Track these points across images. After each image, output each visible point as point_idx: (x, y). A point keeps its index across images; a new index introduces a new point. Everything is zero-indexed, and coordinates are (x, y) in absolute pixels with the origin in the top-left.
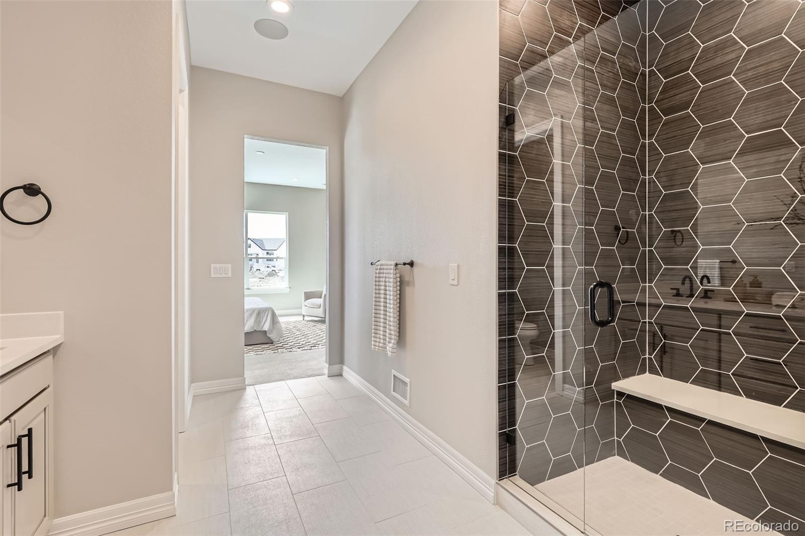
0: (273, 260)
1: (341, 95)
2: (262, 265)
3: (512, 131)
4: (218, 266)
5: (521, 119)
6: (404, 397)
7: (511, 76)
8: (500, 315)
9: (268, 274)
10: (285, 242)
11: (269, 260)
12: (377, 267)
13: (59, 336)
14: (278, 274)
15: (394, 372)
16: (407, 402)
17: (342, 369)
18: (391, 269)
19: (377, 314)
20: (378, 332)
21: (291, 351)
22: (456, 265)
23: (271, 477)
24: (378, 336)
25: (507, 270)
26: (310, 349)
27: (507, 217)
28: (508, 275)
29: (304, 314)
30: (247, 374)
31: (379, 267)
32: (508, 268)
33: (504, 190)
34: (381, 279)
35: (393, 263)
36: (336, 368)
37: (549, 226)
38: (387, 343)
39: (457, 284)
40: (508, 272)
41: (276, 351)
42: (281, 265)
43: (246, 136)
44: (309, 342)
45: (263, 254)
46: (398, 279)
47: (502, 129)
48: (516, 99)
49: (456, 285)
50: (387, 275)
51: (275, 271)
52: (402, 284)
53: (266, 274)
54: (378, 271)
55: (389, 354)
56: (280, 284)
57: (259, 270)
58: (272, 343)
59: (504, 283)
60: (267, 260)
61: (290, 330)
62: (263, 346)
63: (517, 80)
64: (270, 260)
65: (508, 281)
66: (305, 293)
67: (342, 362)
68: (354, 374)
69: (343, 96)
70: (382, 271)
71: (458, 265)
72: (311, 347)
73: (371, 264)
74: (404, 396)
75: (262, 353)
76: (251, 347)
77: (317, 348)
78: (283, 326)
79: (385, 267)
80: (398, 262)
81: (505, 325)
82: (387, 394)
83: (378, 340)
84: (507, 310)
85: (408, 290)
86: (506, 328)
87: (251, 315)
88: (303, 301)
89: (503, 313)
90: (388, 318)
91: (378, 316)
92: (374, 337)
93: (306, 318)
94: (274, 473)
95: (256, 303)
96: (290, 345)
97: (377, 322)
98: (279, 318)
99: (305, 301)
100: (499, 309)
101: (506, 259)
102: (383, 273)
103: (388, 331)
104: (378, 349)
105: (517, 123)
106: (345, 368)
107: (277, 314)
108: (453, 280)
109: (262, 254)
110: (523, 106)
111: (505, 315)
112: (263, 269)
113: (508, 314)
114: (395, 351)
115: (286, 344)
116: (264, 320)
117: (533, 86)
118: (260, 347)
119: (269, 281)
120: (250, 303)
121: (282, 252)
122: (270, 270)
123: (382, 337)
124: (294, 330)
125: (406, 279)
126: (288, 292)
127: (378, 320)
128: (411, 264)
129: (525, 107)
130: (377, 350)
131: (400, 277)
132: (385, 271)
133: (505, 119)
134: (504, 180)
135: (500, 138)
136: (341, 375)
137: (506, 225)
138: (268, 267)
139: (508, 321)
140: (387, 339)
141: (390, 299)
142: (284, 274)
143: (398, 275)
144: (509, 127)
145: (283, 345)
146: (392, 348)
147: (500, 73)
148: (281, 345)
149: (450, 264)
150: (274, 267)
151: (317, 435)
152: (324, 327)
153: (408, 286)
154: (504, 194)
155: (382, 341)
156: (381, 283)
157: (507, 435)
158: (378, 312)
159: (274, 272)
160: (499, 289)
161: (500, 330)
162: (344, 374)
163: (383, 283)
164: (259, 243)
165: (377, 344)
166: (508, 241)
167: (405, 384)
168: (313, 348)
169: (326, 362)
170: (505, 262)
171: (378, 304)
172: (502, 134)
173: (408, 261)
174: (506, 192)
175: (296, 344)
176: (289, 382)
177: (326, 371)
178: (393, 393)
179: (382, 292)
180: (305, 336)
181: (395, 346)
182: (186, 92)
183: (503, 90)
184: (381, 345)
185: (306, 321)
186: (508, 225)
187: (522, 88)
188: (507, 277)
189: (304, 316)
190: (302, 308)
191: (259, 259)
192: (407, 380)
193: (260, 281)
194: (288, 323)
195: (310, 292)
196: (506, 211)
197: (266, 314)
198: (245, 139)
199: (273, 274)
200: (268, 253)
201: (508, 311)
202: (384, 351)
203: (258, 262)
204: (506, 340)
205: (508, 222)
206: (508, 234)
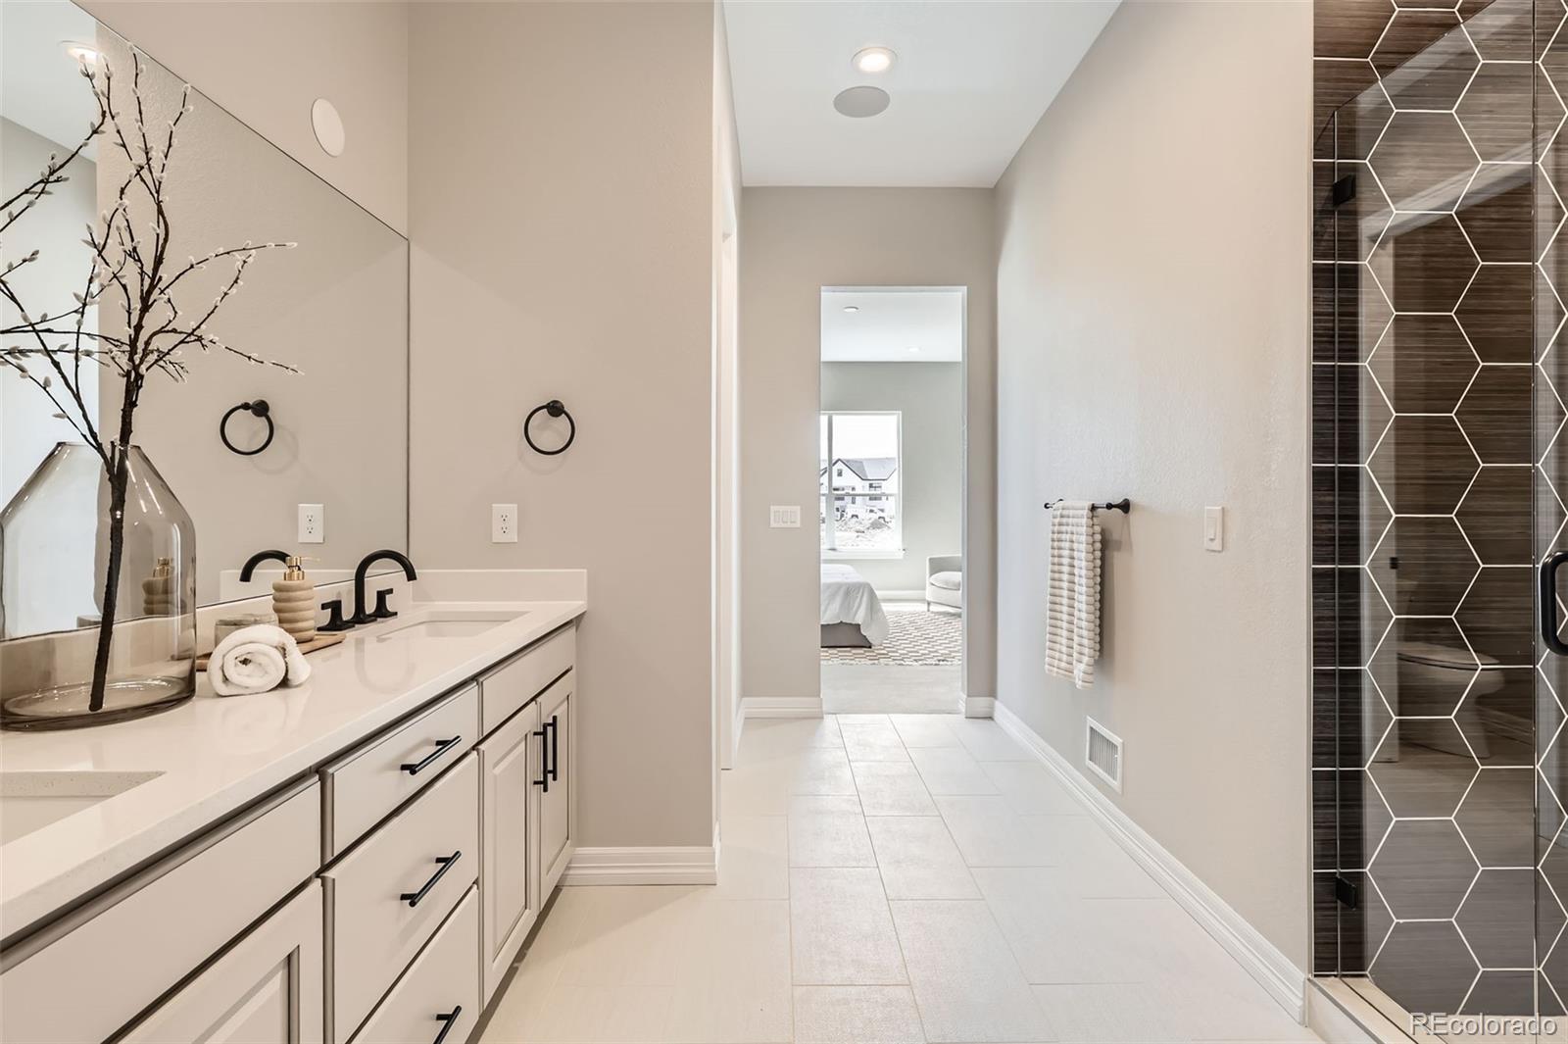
0: (880, 499)
1: (992, 186)
2: (860, 508)
3: (1353, 215)
4: (782, 508)
5: (1377, 182)
6: (1111, 772)
7: (1345, 95)
8: (1316, 619)
9: (872, 524)
10: (897, 471)
11: (873, 498)
12: (1055, 512)
13: (581, 602)
14: (889, 524)
15: (1091, 722)
16: (1116, 784)
17: (992, 707)
18: (1082, 517)
19: (1056, 604)
20: (1058, 639)
21: (902, 665)
22: (1220, 508)
23: (855, 864)
24: (1057, 646)
25: (1337, 521)
26: (936, 665)
27: (1337, 403)
28: (1340, 531)
29: (929, 600)
30: (825, 692)
31: (1059, 513)
32: (1339, 516)
33: (1328, 346)
34: (1064, 536)
35: (1088, 504)
36: (981, 703)
37: (1464, 417)
38: (1074, 662)
39: (1220, 549)
40: (1340, 524)
41: (876, 662)
42: (891, 507)
43: (823, 288)
44: (936, 652)
45: (863, 487)
46: (1098, 537)
47: (1320, 214)
48: (1361, 141)
49: (1219, 552)
50: (1075, 529)
51: (883, 518)
52: (1106, 547)
53: (867, 523)
54: (1057, 521)
55: (1079, 684)
56: (889, 542)
57: (857, 516)
58: (870, 647)
59: (1331, 548)
60: (870, 499)
61: (903, 629)
62: (855, 651)
63: (1366, 101)
64: (876, 499)
65: (1339, 545)
66: (931, 560)
67: (992, 693)
68: (1015, 718)
69: (995, 187)
70: (1064, 520)
71: (1223, 509)
72: (939, 661)
73: (1046, 506)
74: (1110, 770)
75: (852, 662)
76: (835, 651)
77: (949, 663)
78: (891, 619)
79: (1071, 513)
80: (1097, 503)
81: (1334, 641)
82: (1078, 765)
83: (1057, 655)
84: (1337, 608)
85: (1118, 559)
86: (1334, 647)
87: (833, 596)
88: (928, 576)
89: (1328, 613)
90: (1076, 613)
91: (1057, 607)
92: (1050, 649)
93: (933, 608)
94: (860, 860)
95: (843, 574)
96: (901, 654)
97: (1056, 619)
98: (883, 604)
99: (931, 575)
100: (1316, 606)
101: (1334, 496)
102: (1068, 525)
103: (1076, 638)
104: (1057, 672)
105: (1364, 192)
106: (997, 704)
107: (879, 597)
108: (1212, 540)
109: (861, 487)
110: (1384, 154)
111: (1334, 618)
112: (863, 514)
113: (1341, 618)
114: (1090, 678)
115: (893, 652)
116: (856, 605)
117: (1415, 103)
118: (850, 652)
119: (873, 536)
120: (830, 574)
121: (893, 486)
122: (874, 516)
123: (1064, 649)
124: (911, 629)
125: (1115, 536)
126: (901, 557)
127: (1058, 615)
128: (1125, 506)
129: (1391, 154)
130: (1055, 675)
131: (1103, 532)
132: (1070, 520)
133: (1330, 190)
134: (1331, 325)
135: (1315, 234)
136: (991, 718)
137: (1333, 421)
138: (871, 511)
139: (1341, 632)
140: (1075, 655)
141: (1080, 576)
142: (896, 525)
143: (1097, 529)
144: (1342, 207)
145: (889, 652)
146: (1084, 673)
147: (1315, 95)
148: (884, 652)
149: (1207, 508)
150: (882, 510)
151: (937, 813)
152: (959, 625)
153: (1119, 549)
154: (1330, 354)
155: (1065, 657)
156: (1063, 544)
157: (1339, 882)
158: (1058, 600)
159: (882, 521)
160: (1316, 561)
161: (1317, 649)
162: (996, 716)
163: (1067, 545)
164: (856, 467)
165: (1056, 662)
166: (1339, 457)
167: (1114, 747)
168: (941, 663)
169: (963, 690)
170: (1334, 503)
171: (1057, 583)
172: (1322, 226)
173: (1119, 500)
174: (1334, 350)
175: (911, 652)
176: (894, 716)
177: (962, 707)
178: (1091, 765)
179: (1066, 561)
180: (930, 640)
181: (1090, 669)
182: (734, 238)
183: (1325, 128)
184: (1063, 665)
185: (932, 612)
186: (1340, 420)
187: (1381, 111)
188: (1337, 535)
189: (929, 604)
190: (924, 589)
191: (857, 498)
192: (1117, 740)
193: (858, 537)
194: (899, 614)
195: (940, 558)
196: (1334, 392)
197: (860, 593)
198: (822, 294)
199: (879, 524)
200: (871, 486)
201: (1339, 610)
202: (1070, 677)
203: (853, 503)
204: (1335, 674)
205: (1340, 414)
206: (1339, 441)
